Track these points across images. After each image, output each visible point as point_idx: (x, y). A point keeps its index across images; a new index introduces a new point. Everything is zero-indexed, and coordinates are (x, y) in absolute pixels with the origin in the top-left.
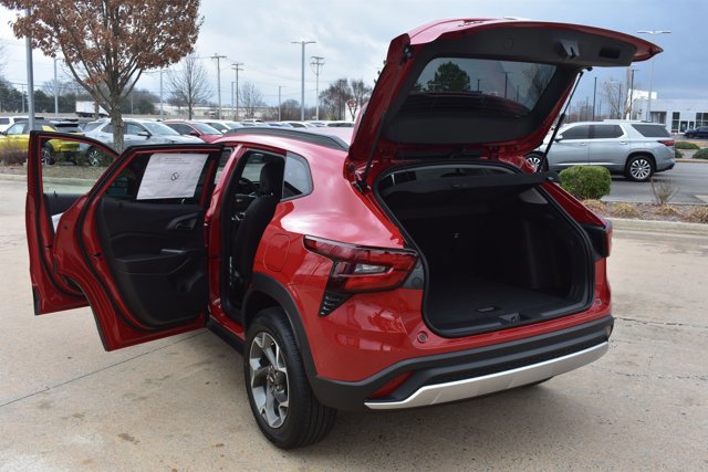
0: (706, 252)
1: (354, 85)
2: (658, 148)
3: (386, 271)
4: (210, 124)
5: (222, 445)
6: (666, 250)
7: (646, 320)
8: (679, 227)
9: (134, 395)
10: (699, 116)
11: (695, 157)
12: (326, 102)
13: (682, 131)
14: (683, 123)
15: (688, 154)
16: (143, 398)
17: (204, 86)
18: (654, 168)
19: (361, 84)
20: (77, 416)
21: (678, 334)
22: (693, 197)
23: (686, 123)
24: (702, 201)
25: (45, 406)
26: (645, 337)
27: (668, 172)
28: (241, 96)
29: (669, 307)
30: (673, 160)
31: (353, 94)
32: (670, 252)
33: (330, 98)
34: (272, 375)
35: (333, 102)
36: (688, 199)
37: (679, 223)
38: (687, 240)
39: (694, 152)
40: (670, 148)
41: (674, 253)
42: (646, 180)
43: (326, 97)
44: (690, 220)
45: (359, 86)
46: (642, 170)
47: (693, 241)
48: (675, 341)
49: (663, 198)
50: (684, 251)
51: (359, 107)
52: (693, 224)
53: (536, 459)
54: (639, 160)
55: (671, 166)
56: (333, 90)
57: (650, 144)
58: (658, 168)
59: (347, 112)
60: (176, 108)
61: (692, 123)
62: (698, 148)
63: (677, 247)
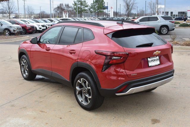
0: (189, 54)
1: (66, 5)
2: (170, 24)
3: (121, 58)
4: (21, 20)
5: (71, 111)
6: (177, 54)
7: (176, 73)
8: (180, 48)
9: (38, 101)
10: (179, 13)
11: (180, 26)
12: (56, 11)
13: (174, 18)
14: (174, 15)
15: (177, 25)
16: (41, 102)
17: (14, 7)
18: (169, 30)
19: (68, 5)
20: (24, 107)
21: (186, 76)
22: (182, 39)
23: (175, 15)
24: (184, 40)
25: (13, 106)
26: (177, 78)
27: (173, 31)
28: (26, 10)
29: (182, 70)
30: (174, 27)
31: (65, 8)
32: (178, 55)
33: (58, 10)
34: (84, 90)
35: (58, 12)
36: (180, 39)
37: (180, 46)
38: (183, 51)
39: (179, 25)
40: (173, 23)
41: (180, 55)
42: (166, 34)
43: (56, 10)
44: (183, 45)
45: (67, 6)
46: (165, 31)
47: (185, 51)
48: (185, 78)
49: (174, 39)
50: (183, 55)
51: (68, 13)
52: (184, 46)
53: (157, 108)
54: (164, 28)
55: (173, 29)
56: (58, 7)
57: (167, 22)
58: (170, 30)
59: (64, 15)
60: (2, 15)
61: (177, 15)
62: (180, 23)
63: (180, 53)
